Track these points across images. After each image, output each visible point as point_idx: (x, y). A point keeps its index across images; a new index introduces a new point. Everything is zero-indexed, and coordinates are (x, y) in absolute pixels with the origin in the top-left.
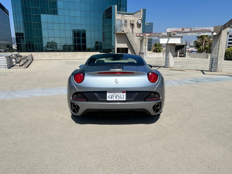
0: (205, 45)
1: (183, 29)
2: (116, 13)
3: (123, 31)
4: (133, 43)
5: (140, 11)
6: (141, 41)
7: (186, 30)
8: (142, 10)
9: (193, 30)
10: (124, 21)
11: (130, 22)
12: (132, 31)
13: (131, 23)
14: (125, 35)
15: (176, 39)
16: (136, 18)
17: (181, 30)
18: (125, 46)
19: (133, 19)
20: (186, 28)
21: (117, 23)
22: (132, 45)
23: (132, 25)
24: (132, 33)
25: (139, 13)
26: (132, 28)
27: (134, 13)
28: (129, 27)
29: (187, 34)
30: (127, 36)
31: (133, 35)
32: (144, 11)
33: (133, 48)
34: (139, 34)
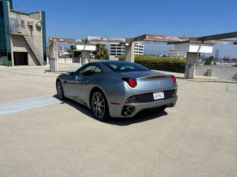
0: (101, 52)
1: (102, 38)
2: (9, 11)
3: (21, 33)
4: (33, 47)
5: (38, 12)
6: (50, 45)
7: (104, 39)
8: (40, 12)
9: (110, 39)
10: (20, 22)
11: (28, 23)
12: (31, 34)
13: (30, 24)
14: (22, 38)
15: (92, 46)
16: (34, 20)
17: (100, 39)
18: (23, 50)
19: (31, 21)
20: (104, 38)
21: (12, 23)
22: (32, 49)
23: (31, 27)
24: (31, 36)
25: (37, 15)
26: (31, 31)
27: (30, 14)
28: (27, 29)
29: (100, 43)
30: (25, 39)
31: (32, 38)
32: (43, 13)
33: (34, 53)
34: (52, 39)
